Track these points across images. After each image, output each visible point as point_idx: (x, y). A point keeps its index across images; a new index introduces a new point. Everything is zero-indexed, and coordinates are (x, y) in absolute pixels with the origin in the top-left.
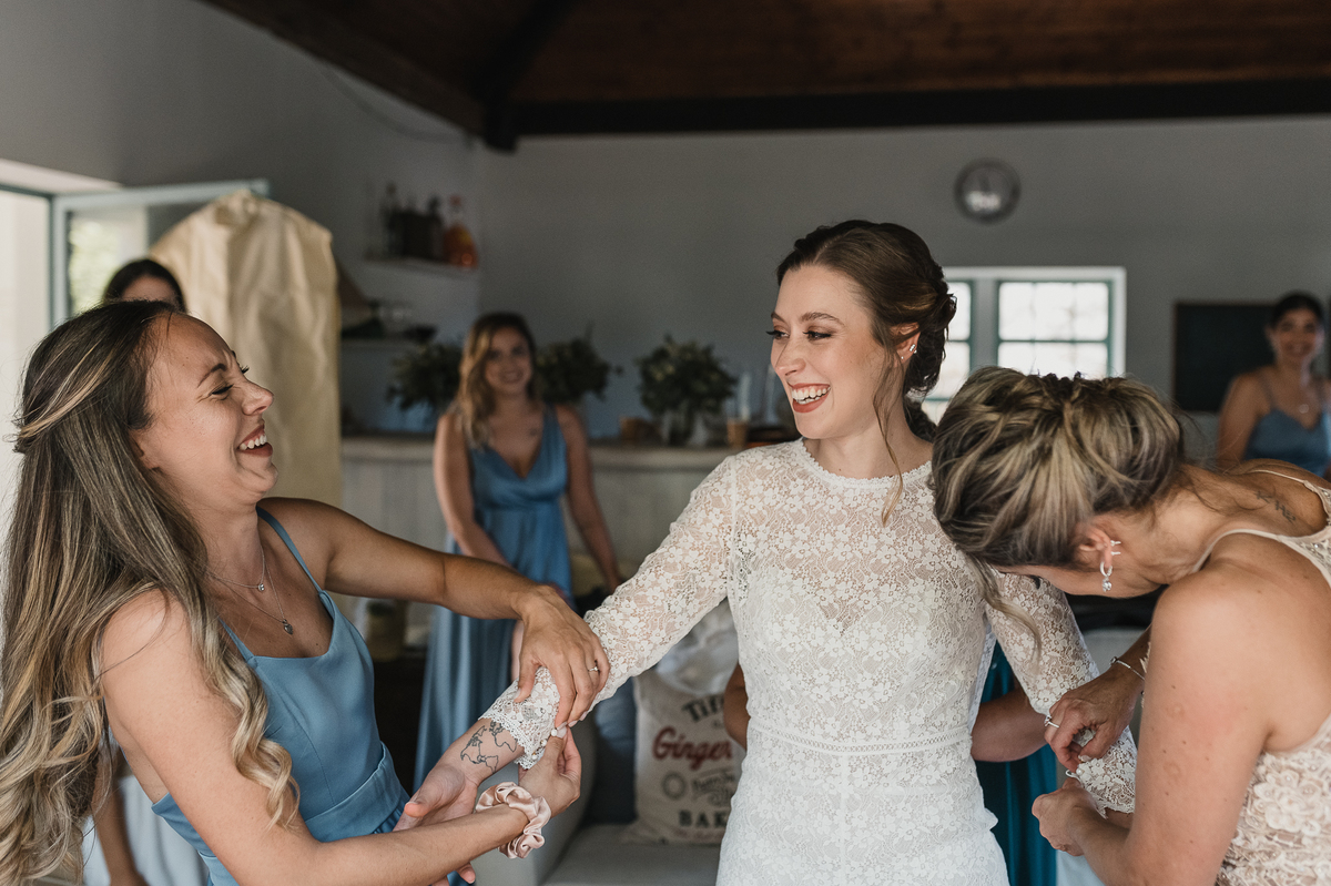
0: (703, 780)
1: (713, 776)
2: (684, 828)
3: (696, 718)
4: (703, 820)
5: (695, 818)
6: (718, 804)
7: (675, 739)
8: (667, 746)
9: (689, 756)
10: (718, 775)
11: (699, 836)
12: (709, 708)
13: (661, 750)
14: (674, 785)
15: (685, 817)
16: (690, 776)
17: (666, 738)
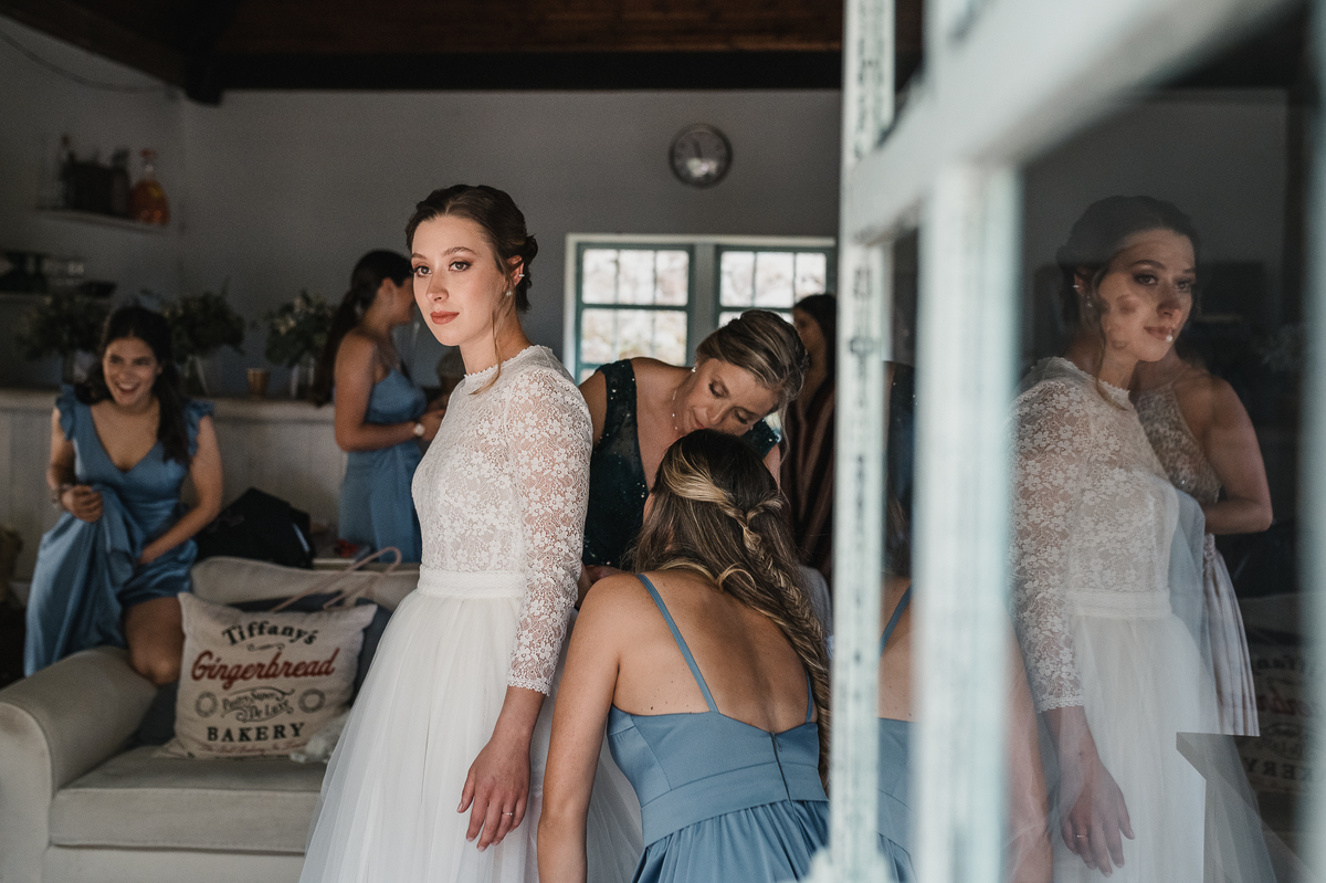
0: (232, 698)
1: (242, 695)
2: (211, 743)
3: (233, 641)
4: (228, 734)
5: (221, 734)
6: (244, 721)
7: (212, 662)
8: (204, 667)
9: (222, 677)
10: (248, 694)
11: (223, 749)
12: (246, 634)
13: (198, 672)
14: (207, 703)
15: (212, 732)
16: (221, 695)
17: (205, 661)
